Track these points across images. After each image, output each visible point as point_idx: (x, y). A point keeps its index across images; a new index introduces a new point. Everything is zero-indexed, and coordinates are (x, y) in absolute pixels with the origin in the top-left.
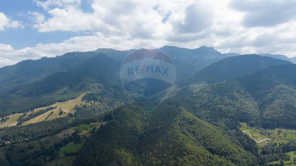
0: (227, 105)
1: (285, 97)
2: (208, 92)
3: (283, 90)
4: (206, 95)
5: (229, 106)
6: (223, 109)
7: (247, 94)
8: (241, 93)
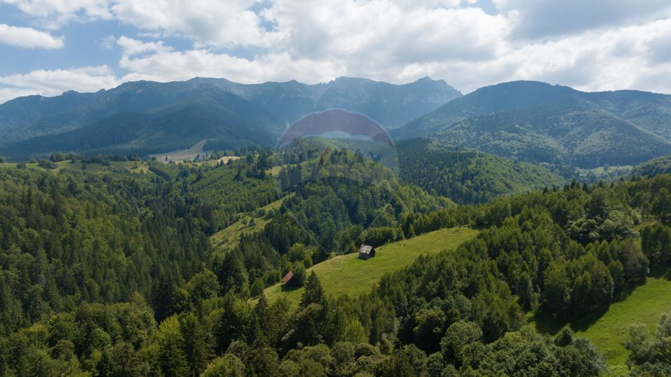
0: (508, 140)
2: (464, 128)
3: (603, 119)
4: (461, 132)
5: (512, 141)
6: (502, 145)
7: (538, 129)
8: (529, 127)
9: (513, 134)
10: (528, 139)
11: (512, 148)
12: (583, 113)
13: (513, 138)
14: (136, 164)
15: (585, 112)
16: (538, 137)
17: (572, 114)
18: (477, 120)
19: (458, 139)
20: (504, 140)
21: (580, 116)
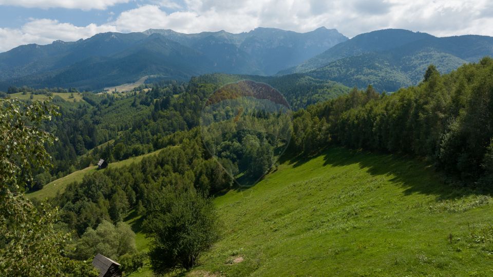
1: (447, 64)
2: (337, 66)
4: (335, 69)
5: (370, 76)
6: (362, 79)
7: (393, 66)
8: (386, 65)
9: (372, 71)
10: (382, 74)
11: (369, 81)
12: (429, 53)
13: (371, 74)
14: (72, 95)
15: (431, 53)
16: (390, 73)
17: (421, 55)
18: (348, 59)
19: (331, 75)
20: (364, 75)
21: (427, 56)
